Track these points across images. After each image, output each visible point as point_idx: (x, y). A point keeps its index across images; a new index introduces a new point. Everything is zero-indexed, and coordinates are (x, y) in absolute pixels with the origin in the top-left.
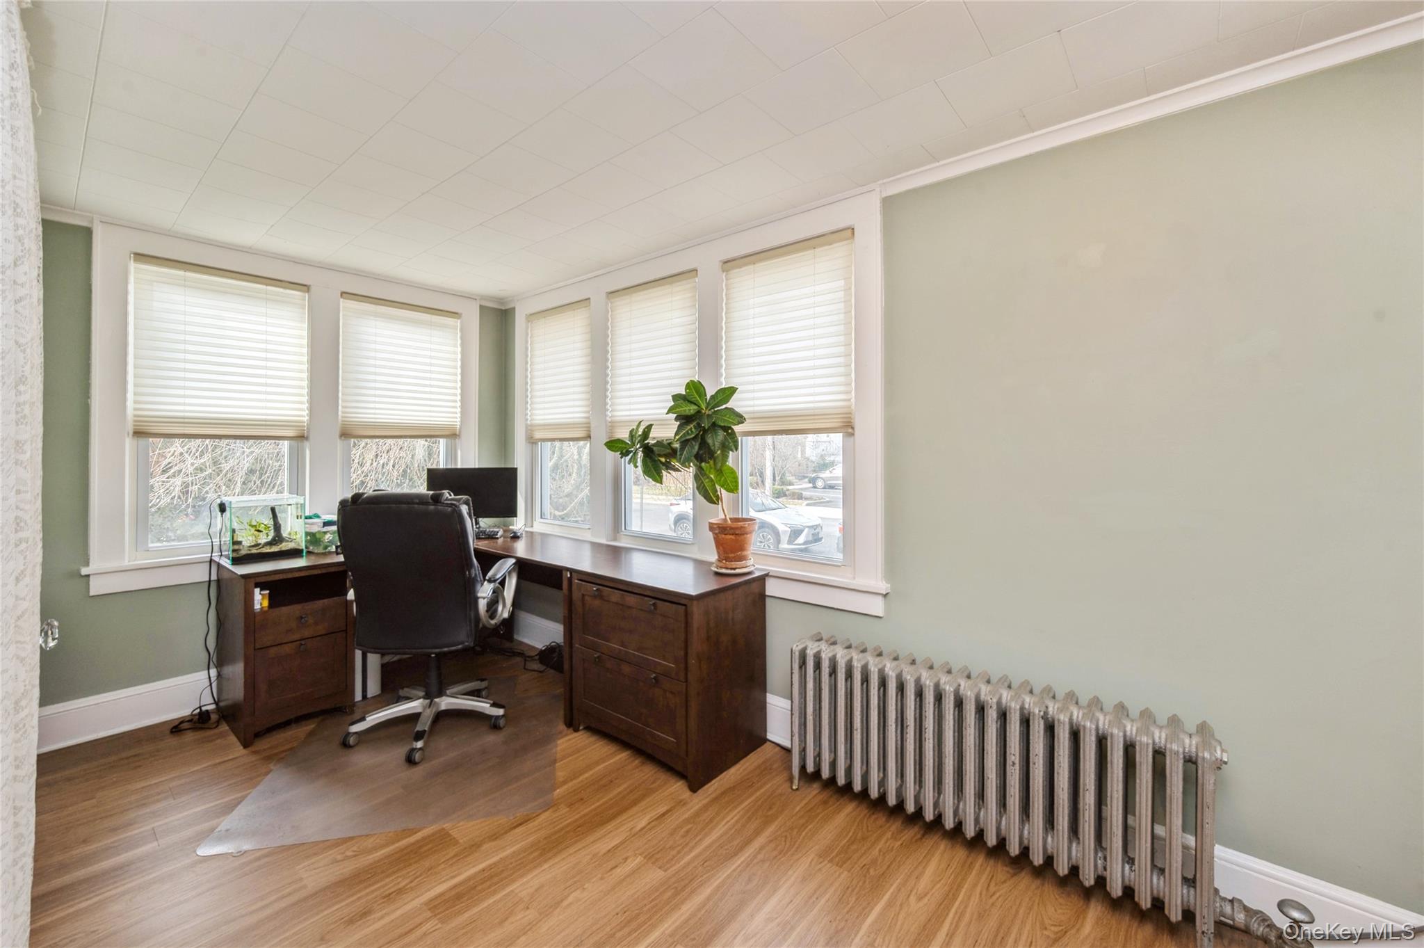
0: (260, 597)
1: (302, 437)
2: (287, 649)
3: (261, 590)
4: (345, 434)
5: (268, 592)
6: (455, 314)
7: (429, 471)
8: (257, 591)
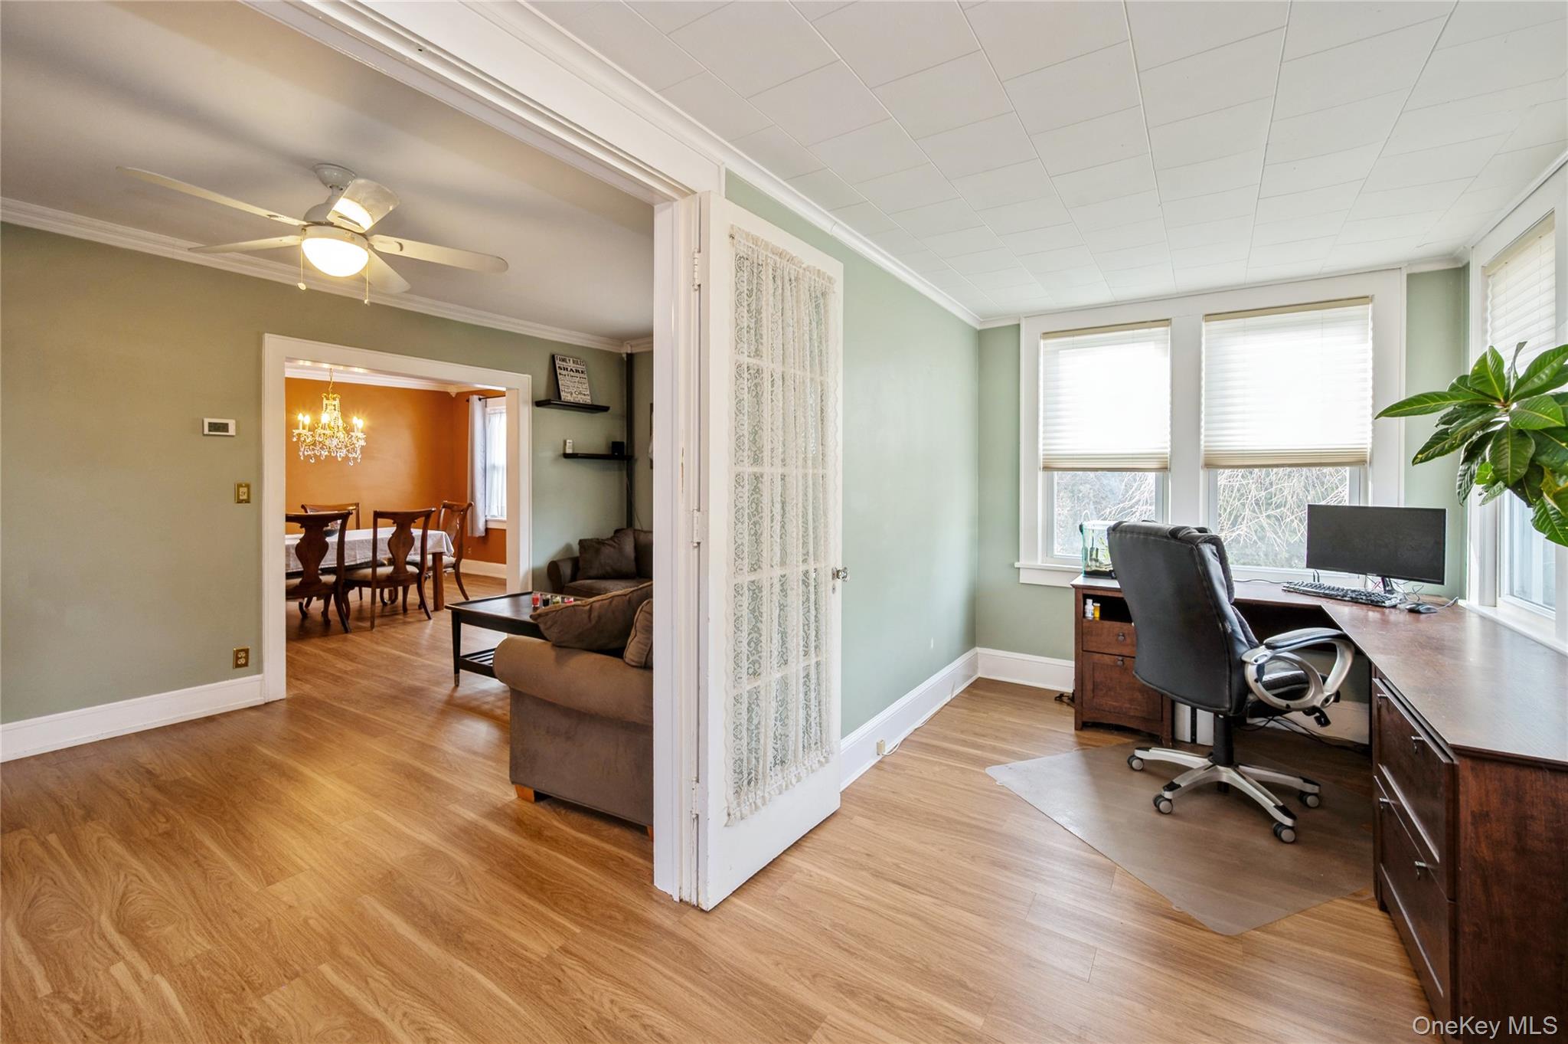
0: (1092, 608)
1: (1164, 469)
2: (1107, 659)
3: (1093, 602)
4: (1211, 465)
5: (1099, 605)
6: (1364, 299)
7: (1313, 510)
8: (1089, 602)
